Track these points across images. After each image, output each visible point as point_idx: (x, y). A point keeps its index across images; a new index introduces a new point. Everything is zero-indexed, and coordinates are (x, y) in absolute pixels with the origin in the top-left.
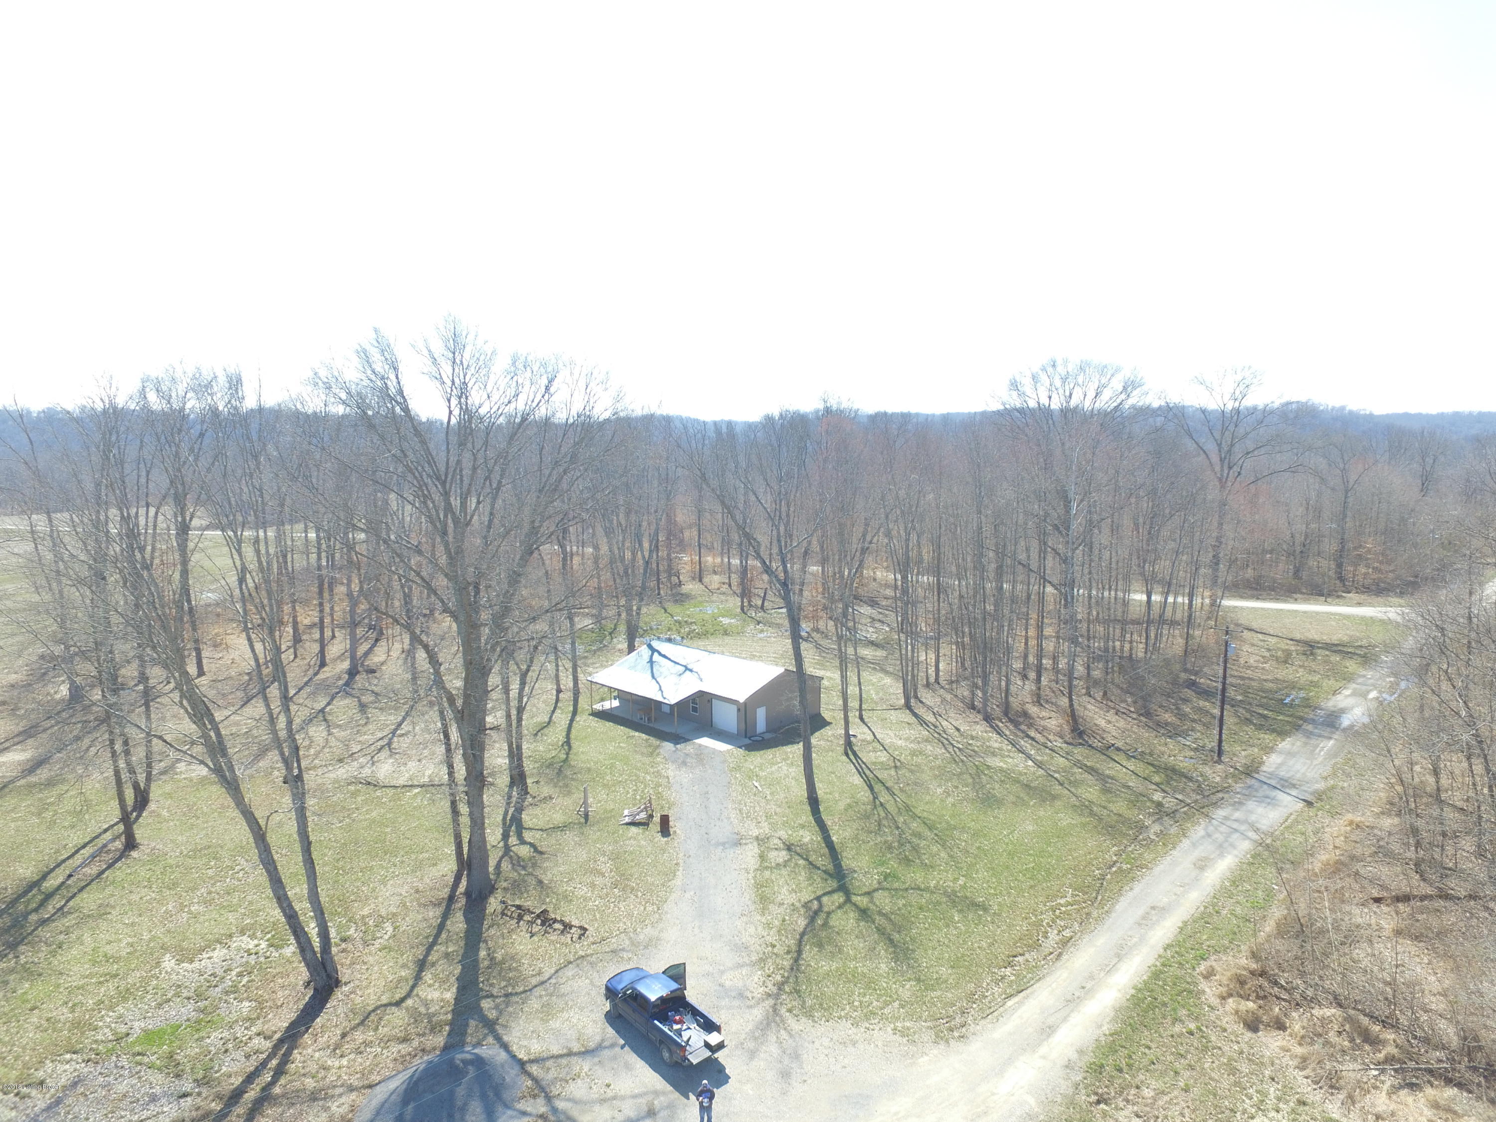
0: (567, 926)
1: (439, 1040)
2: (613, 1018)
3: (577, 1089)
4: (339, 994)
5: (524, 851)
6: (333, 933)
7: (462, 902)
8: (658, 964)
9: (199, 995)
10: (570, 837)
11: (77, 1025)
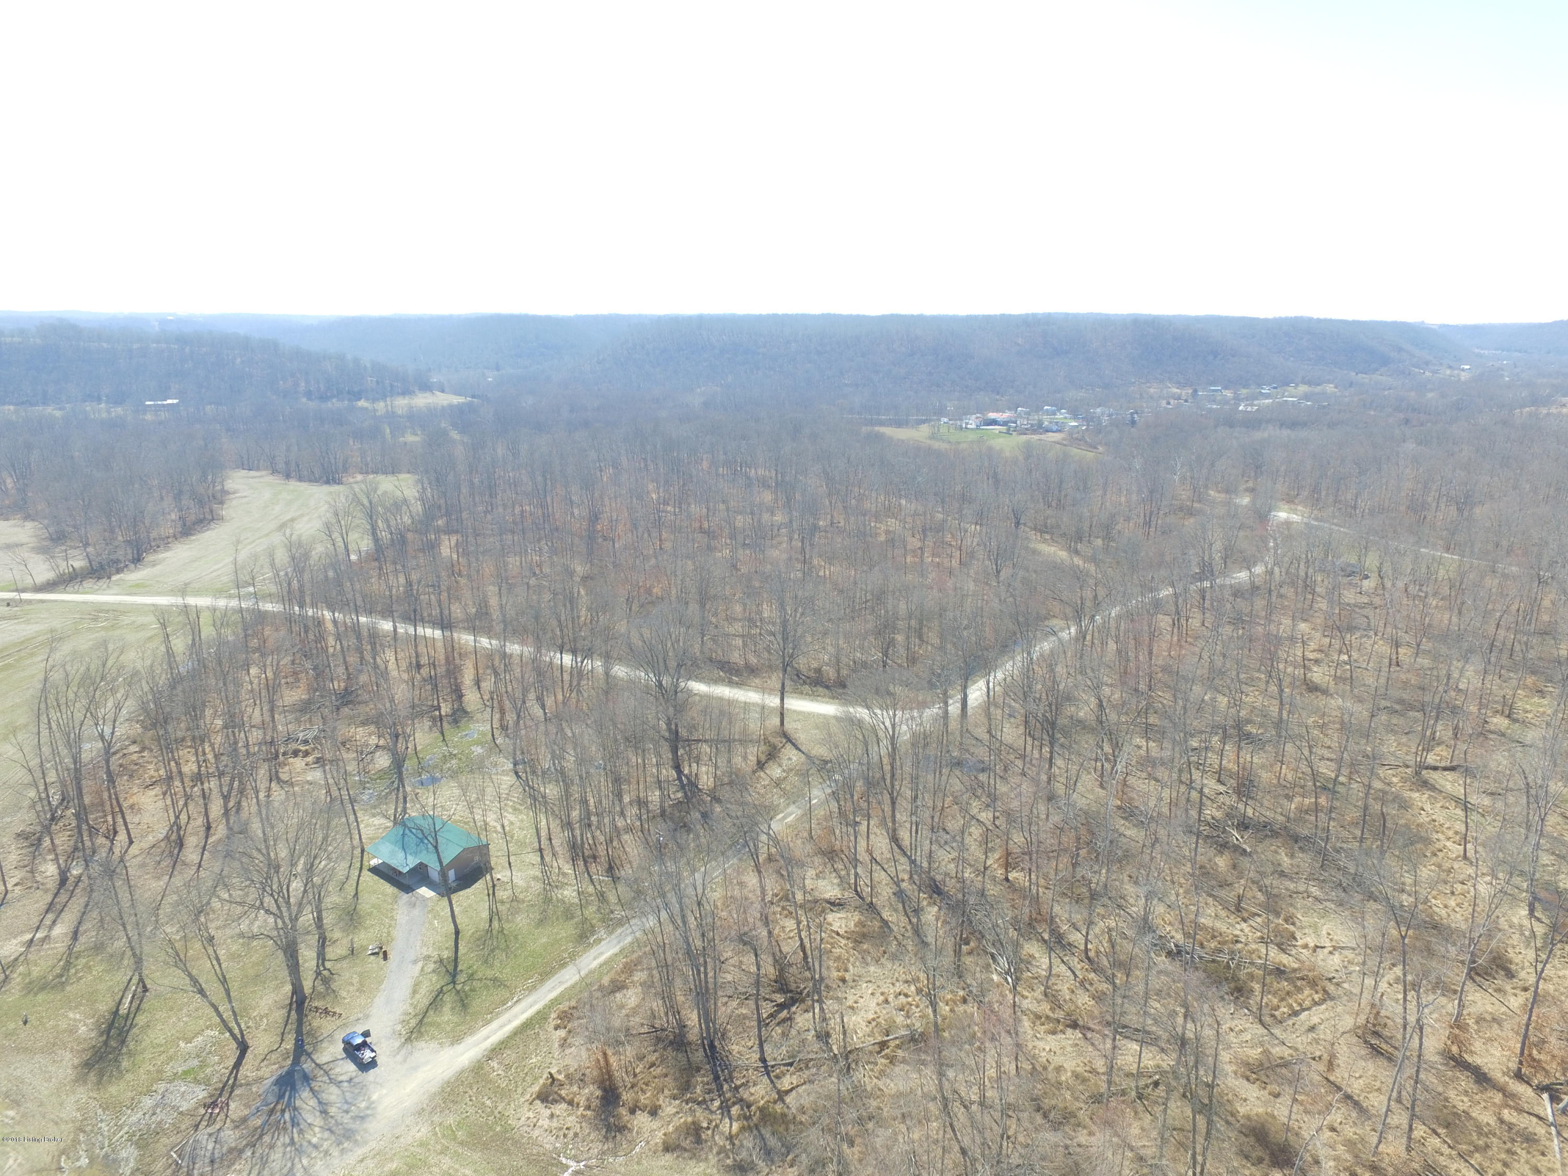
0: (335, 1013)
1: (289, 1062)
2: (345, 1050)
3: (337, 1070)
4: (249, 1051)
5: (325, 973)
6: (243, 1026)
7: (294, 1006)
8: (360, 1029)
9: (198, 1056)
10: (345, 964)
11: (158, 1071)
